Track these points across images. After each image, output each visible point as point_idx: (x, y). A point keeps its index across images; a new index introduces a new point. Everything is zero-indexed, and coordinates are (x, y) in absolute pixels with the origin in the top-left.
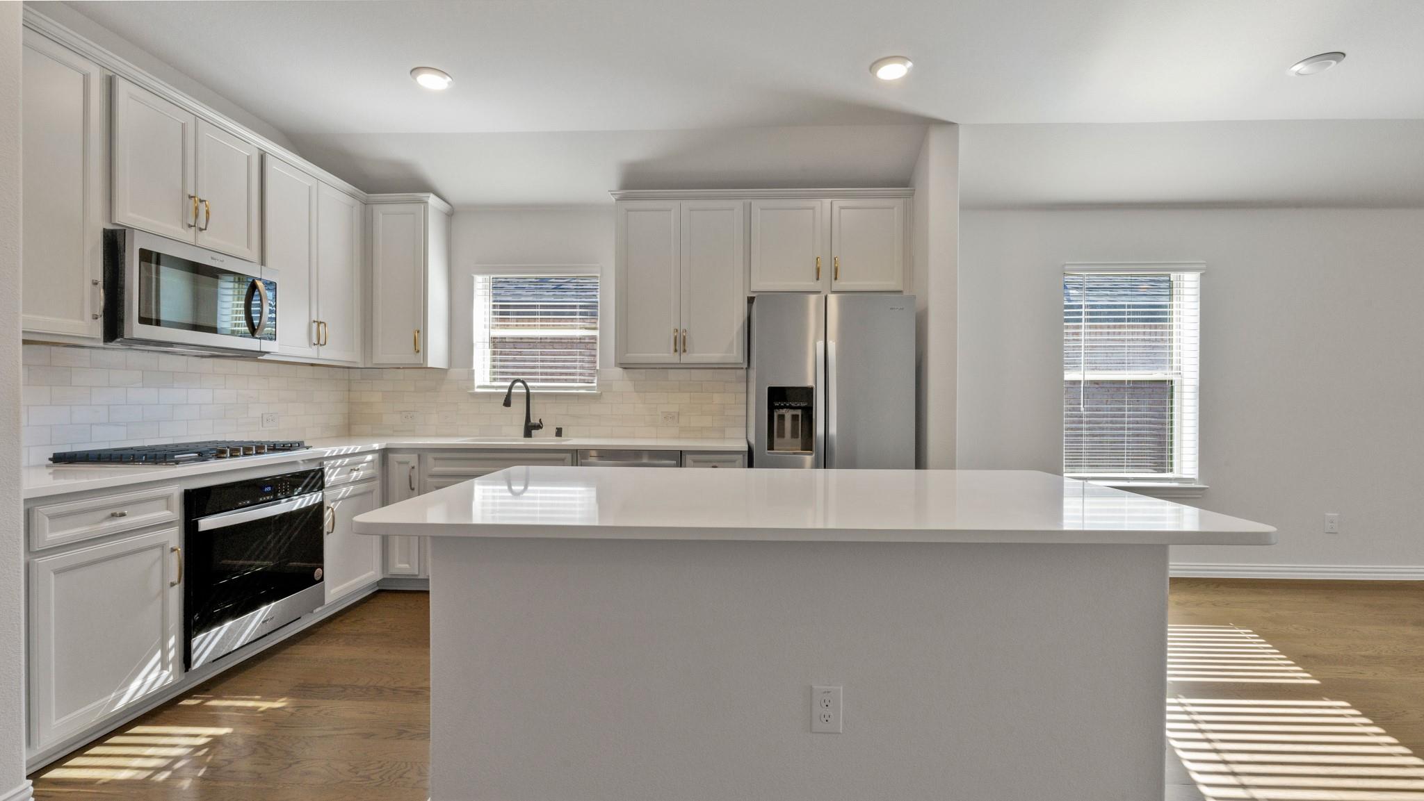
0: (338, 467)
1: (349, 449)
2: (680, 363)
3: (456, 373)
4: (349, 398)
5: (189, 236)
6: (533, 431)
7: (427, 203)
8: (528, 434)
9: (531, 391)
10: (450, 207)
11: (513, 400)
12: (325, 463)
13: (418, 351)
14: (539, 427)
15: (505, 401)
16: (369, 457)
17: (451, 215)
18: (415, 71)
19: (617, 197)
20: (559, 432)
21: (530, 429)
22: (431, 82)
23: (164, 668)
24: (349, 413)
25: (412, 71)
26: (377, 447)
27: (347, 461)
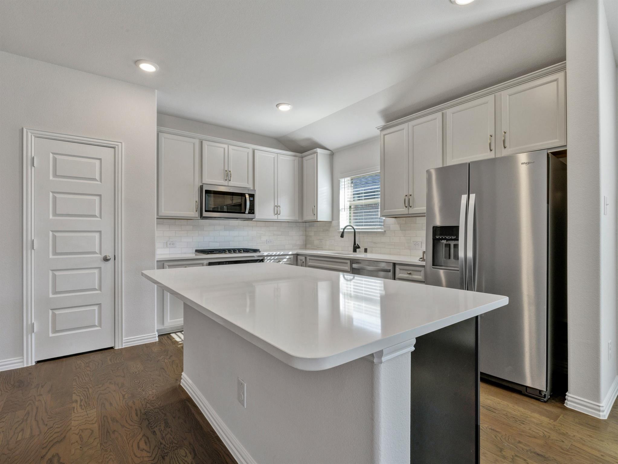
0: (272, 259)
1: (273, 253)
2: (409, 214)
3: (334, 223)
4: (306, 234)
5: (226, 183)
6: (357, 249)
7: (317, 152)
8: (355, 251)
9: (356, 230)
10: (330, 151)
11: (345, 235)
12: (265, 258)
13: (314, 215)
14: (359, 247)
15: (341, 235)
16: (288, 257)
17: (332, 154)
18: (277, 105)
19: (380, 129)
20: (366, 251)
21: (356, 248)
22: (284, 108)
24: (306, 240)
25: (276, 106)
26: (290, 253)
27: (276, 257)
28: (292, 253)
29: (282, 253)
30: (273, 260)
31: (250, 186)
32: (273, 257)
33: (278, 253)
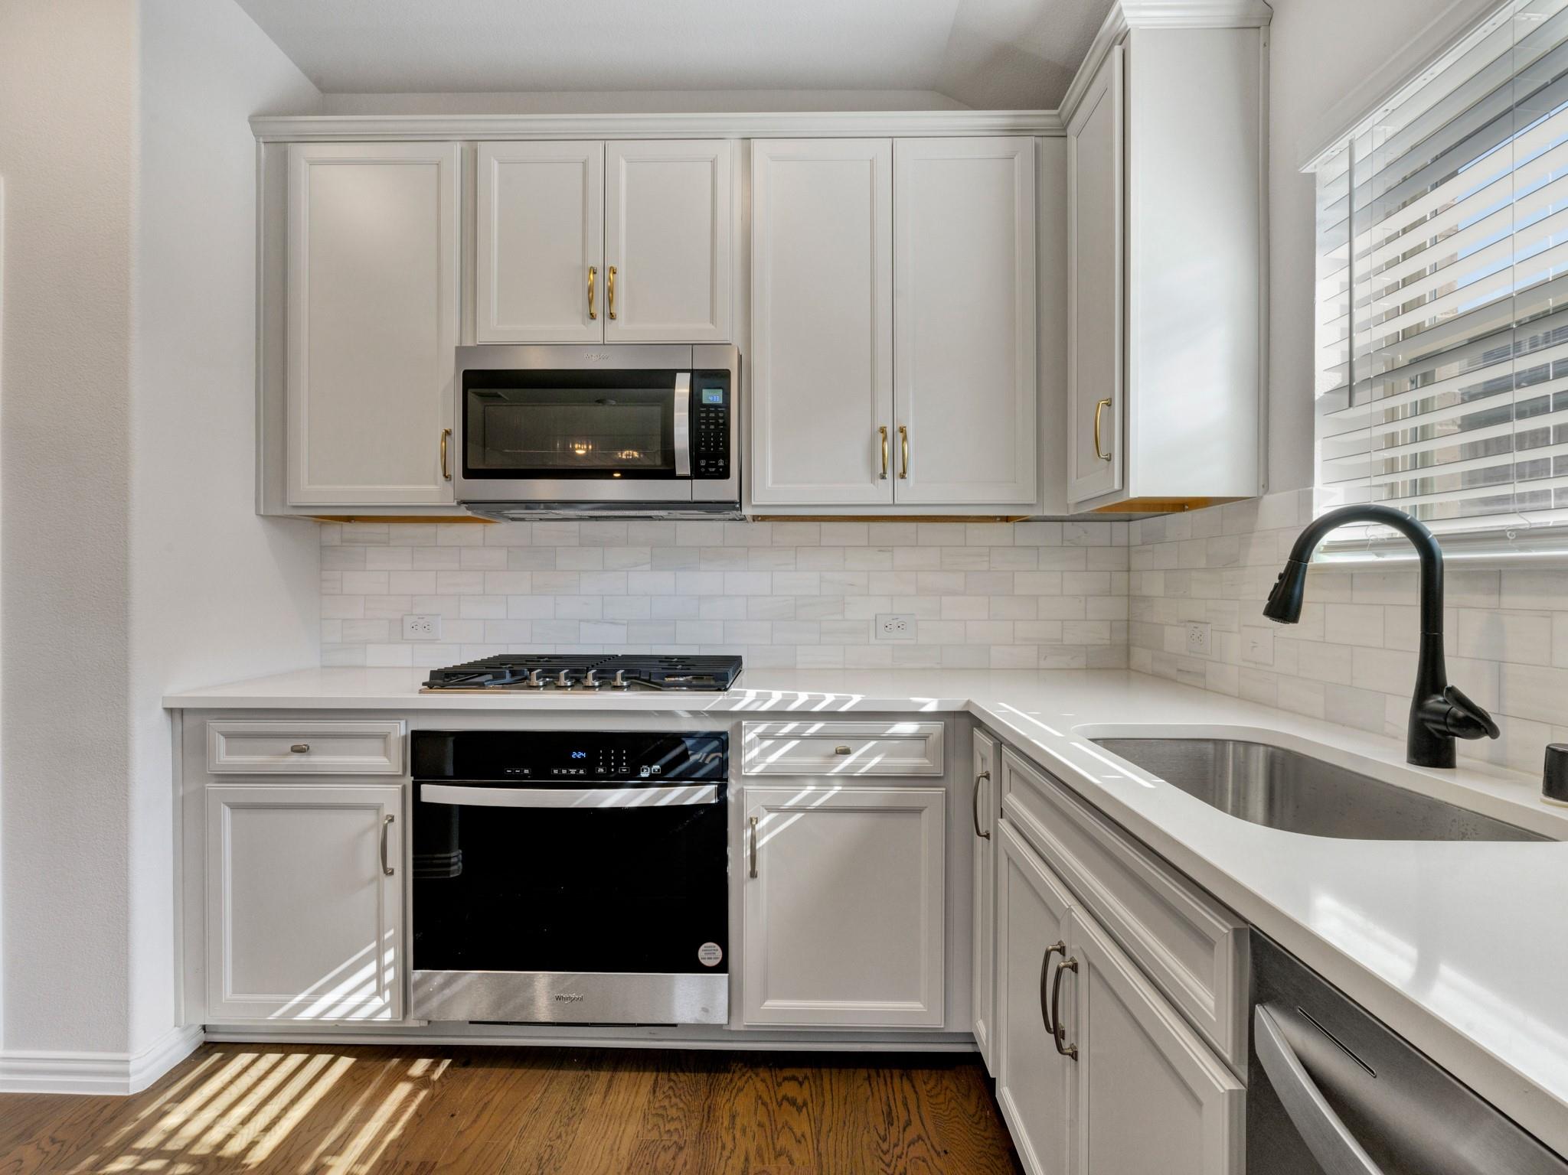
0: (788, 737)
4: (1127, 588)
5: (592, 332)
12: (745, 724)
13: (1108, 459)
14: (1478, 724)
15: (1271, 593)
16: (904, 728)
23: (379, 993)
26: (931, 706)
27: (817, 727)
28: (940, 703)
29: (854, 701)
30: (794, 743)
31: (727, 330)
32: (790, 727)
33: (827, 700)
